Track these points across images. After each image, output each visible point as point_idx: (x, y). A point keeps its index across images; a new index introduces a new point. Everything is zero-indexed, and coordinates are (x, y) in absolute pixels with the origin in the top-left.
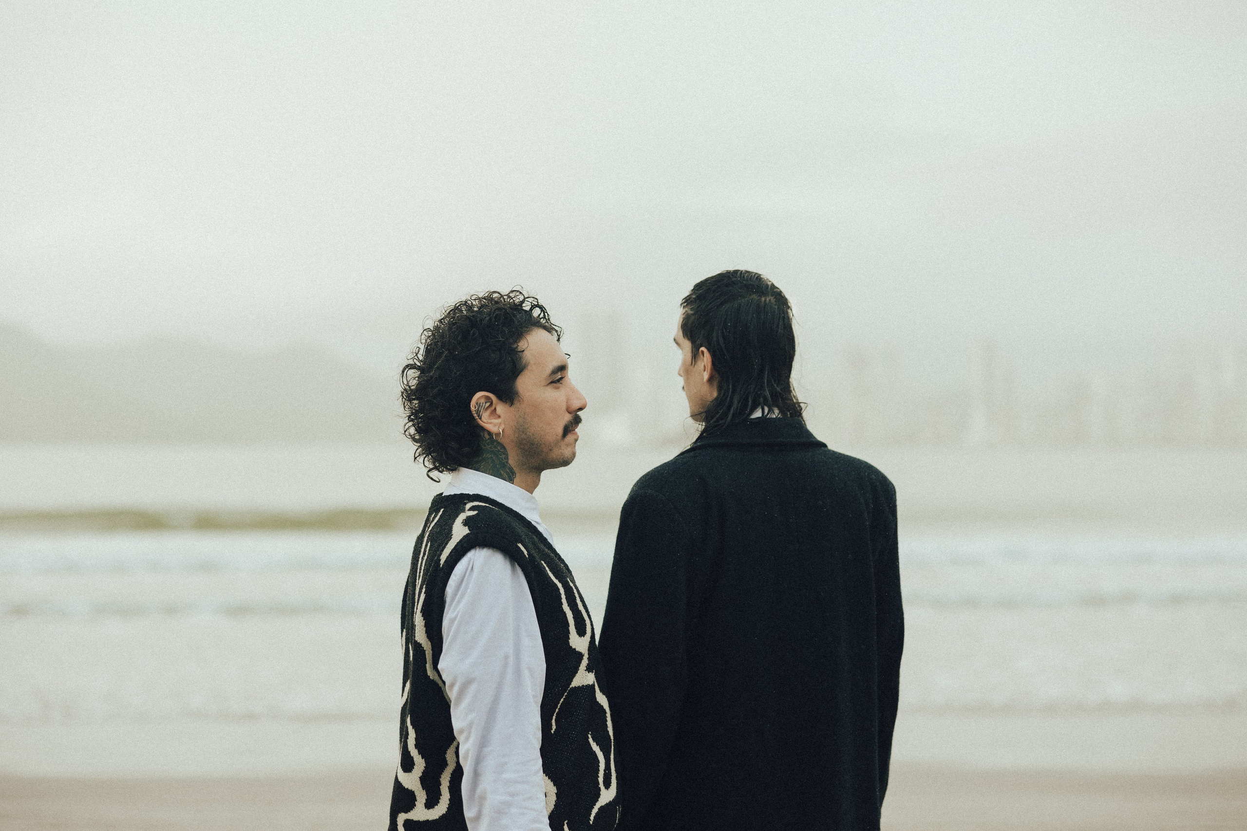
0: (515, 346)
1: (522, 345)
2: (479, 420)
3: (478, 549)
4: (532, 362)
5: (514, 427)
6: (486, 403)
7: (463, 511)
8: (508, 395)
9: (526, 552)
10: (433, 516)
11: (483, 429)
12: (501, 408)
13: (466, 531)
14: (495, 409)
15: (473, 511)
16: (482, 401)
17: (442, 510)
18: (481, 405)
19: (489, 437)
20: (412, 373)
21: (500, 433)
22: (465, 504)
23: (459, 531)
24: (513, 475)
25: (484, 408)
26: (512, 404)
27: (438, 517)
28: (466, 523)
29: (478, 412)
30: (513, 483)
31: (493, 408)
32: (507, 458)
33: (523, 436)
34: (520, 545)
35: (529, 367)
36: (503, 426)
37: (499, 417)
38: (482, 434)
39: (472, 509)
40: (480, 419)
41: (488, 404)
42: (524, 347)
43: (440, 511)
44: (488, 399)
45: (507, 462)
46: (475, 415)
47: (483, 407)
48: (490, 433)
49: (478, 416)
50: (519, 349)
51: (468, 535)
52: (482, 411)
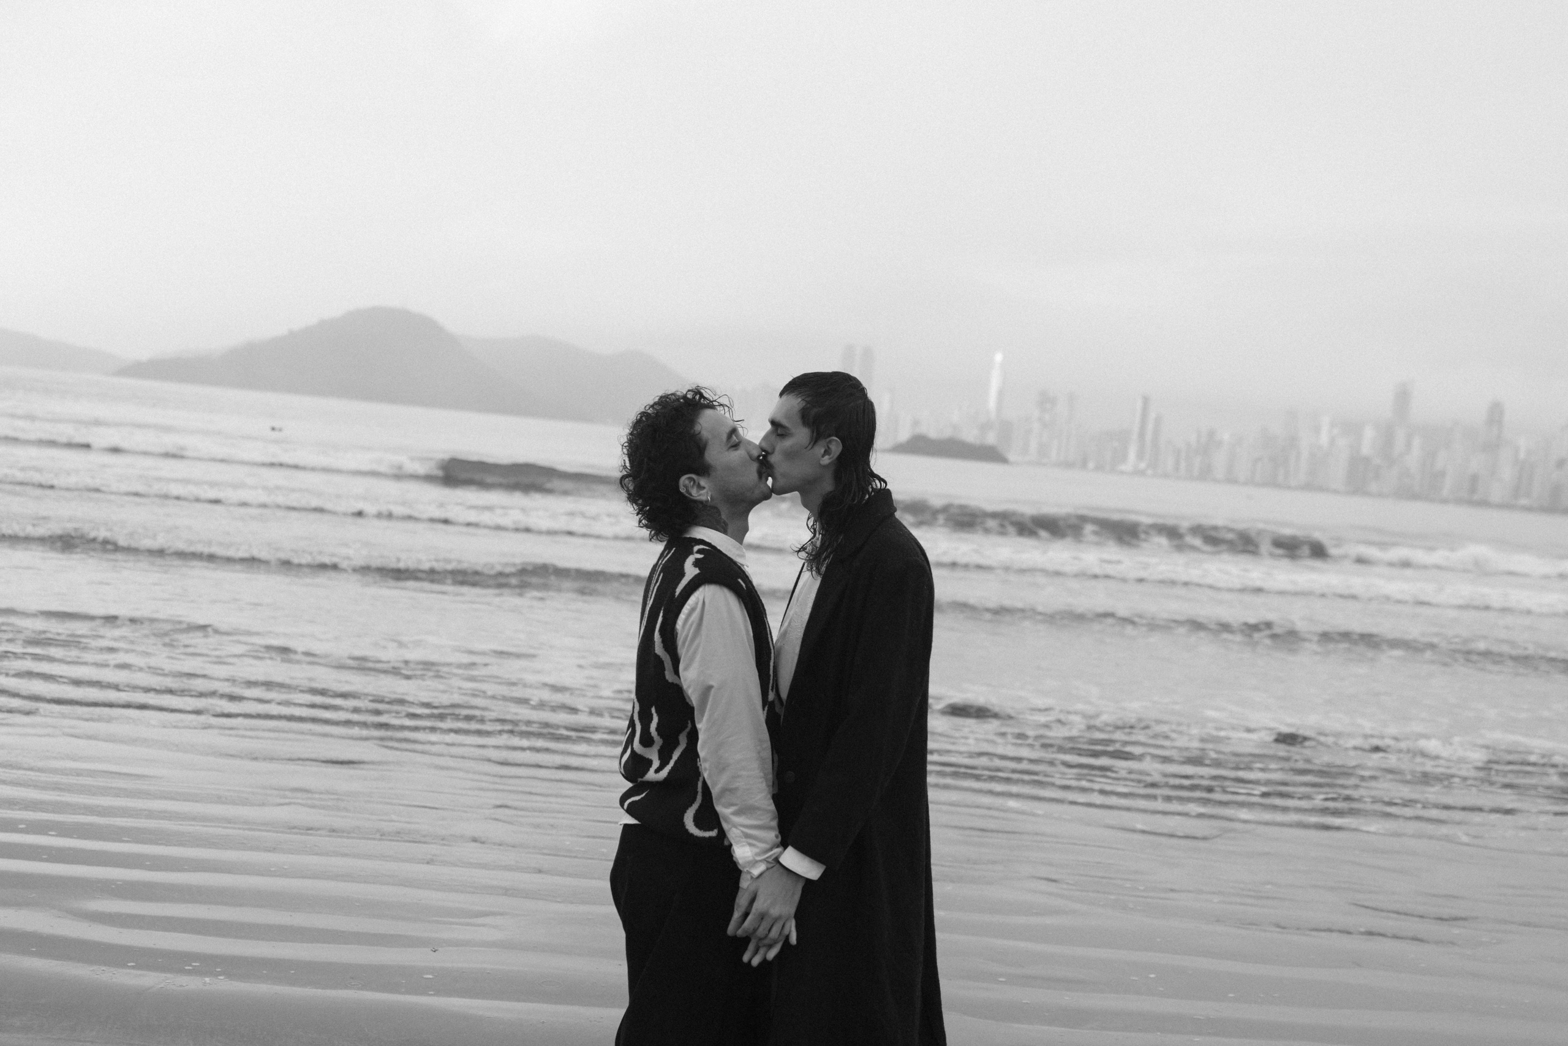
0: (692, 431)
1: (697, 428)
2: (691, 497)
3: (707, 586)
4: (710, 437)
5: (718, 491)
6: (690, 482)
7: (692, 553)
8: (703, 469)
9: (744, 585)
10: (666, 552)
11: (695, 502)
12: (703, 482)
13: (697, 571)
14: (699, 483)
15: (701, 554)
16: (687, 482)
17: (674, 549)
21: (709, 499)
22: (693, 547)
23: (690, 571)
26: (709, 475)
27: (671, 554)
28: (697, 563)
29: (688, 491)
31: (697, 484)
32: (720, 515)
33: (726, 493)
34: (740, 580)
35: (710, 443)
36: (710, 493)
37: (704, 488)
39: (699, 552)
40: (691, 495)
41: (692, 483)
42: (699, 429)
43: (672, 549)
44: (691, 479)
45: (721, 518)
46: (687, 495)
47: (689, 487)
48: (702, 502)
49: (689, 494)
50: (697, 433)
51: (699, 574)
52: (690, 489)
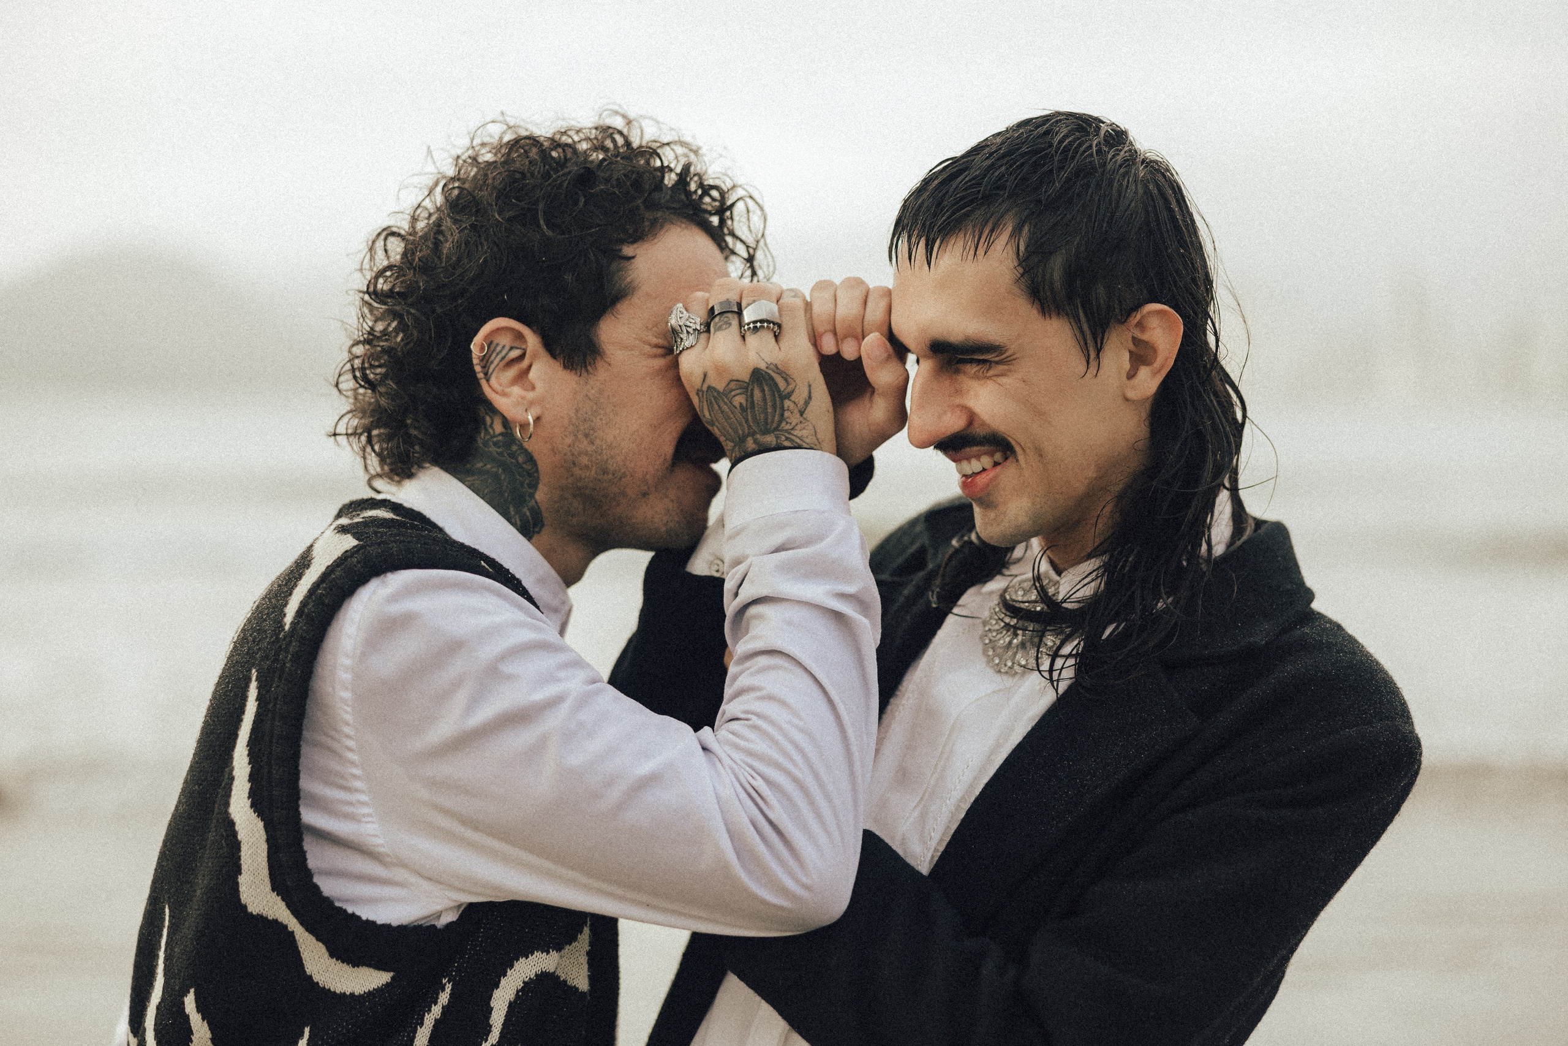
5: (566, 421)
6: (511, 348)
12: (542, 367)
14: (529, 368)
16: (505, 341)
18: (499, 349)
19: (503, 430)
20: (396, 248)
21: (529, 424)
24: (535, 525)
25: (503, 358)
30: (529, 541)
31: (524, 364)
32: (534, 489)
33: (584, 445)
36: (538, 411)
37: (535, 388)
38: (488, 419)
41: (515, 352)
44: (519, 339)
47: (500, 357)
48: (506, 423)
49: (486, 374)
52: (496, 362)
